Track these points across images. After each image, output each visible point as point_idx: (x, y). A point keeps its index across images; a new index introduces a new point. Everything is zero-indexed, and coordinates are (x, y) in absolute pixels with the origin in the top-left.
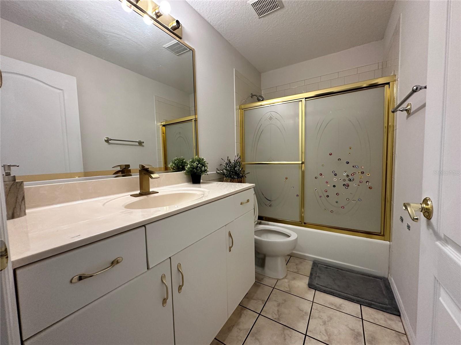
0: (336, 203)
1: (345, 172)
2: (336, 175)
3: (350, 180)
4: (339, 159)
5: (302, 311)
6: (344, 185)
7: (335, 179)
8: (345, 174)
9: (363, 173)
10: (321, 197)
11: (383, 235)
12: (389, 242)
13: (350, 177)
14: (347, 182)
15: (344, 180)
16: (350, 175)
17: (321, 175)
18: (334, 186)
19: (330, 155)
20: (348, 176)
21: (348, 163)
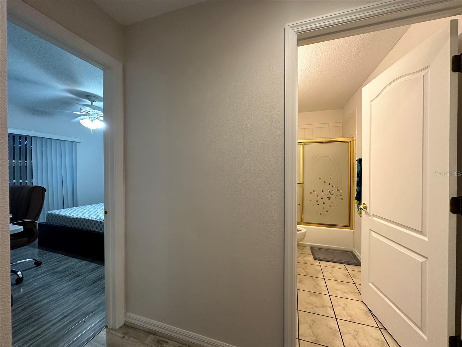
0: (323, 209)
1: (328, 189)
2: (323, 191)
3: (331, 195)
4: (325, 182)
5: (317, 270)
6: (328, 197)
7: (322, 194)
8: (328, 191)
9: (338, 190)
10: (314, 205)
11: (350, 226)
12: (352, 230)
13: (331, 193)
14: (329, 196)
15: (328, 195)
16: (331, 192)
17: (314, 191)
18: (322, 198)
19: (319, 179)
20: (330, 192)
21: (330, 184)
